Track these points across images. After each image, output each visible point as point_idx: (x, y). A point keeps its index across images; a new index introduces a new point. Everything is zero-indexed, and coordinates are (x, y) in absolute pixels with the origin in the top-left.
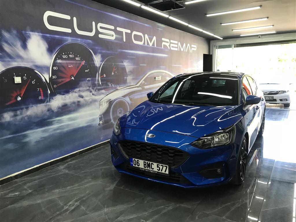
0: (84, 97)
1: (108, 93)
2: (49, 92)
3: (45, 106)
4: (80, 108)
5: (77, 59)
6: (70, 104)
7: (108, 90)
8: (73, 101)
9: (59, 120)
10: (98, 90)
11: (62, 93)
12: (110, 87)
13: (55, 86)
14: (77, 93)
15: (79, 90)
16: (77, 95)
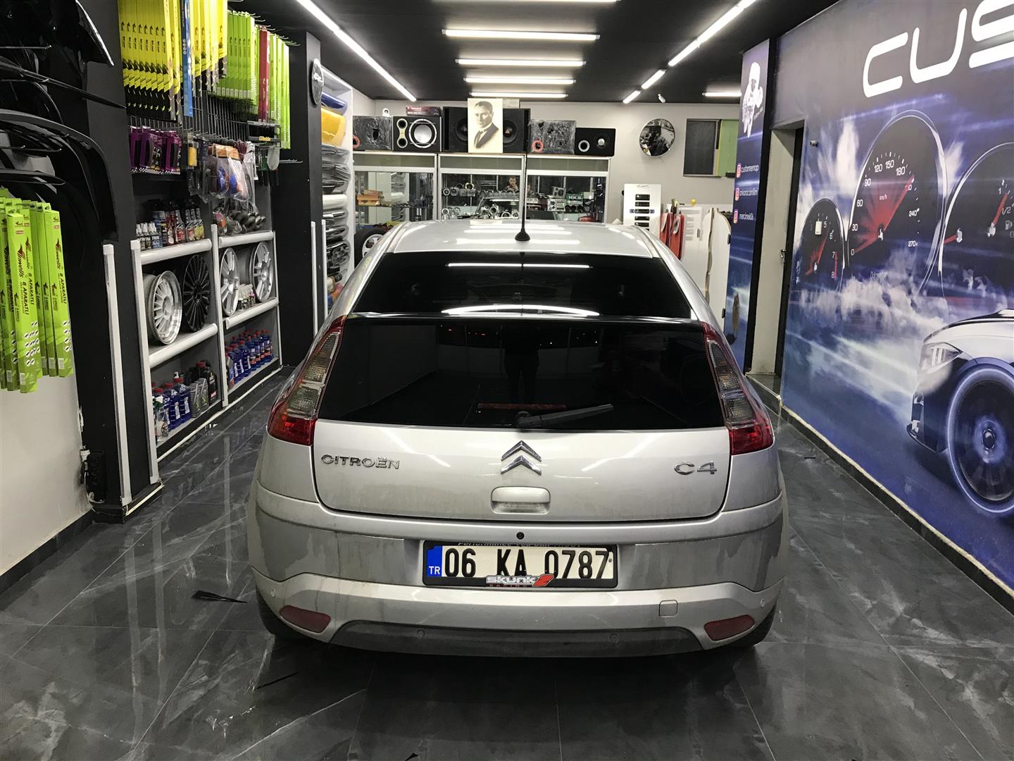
0: (893, 304)
1: (955, 319)
2: (844, 267)
3: (836, 297)
4: (881, 337)
5: (900, 171)
6: (866, 315)
7: (956, 305)
8: (872, 308)
9: (845, 346)
10: (929, 294)
11: (860, 275)
12: (969, 296)
13: (853, 253)
14: (881, 284)
15: (887, 278)
16: (879, 289)
